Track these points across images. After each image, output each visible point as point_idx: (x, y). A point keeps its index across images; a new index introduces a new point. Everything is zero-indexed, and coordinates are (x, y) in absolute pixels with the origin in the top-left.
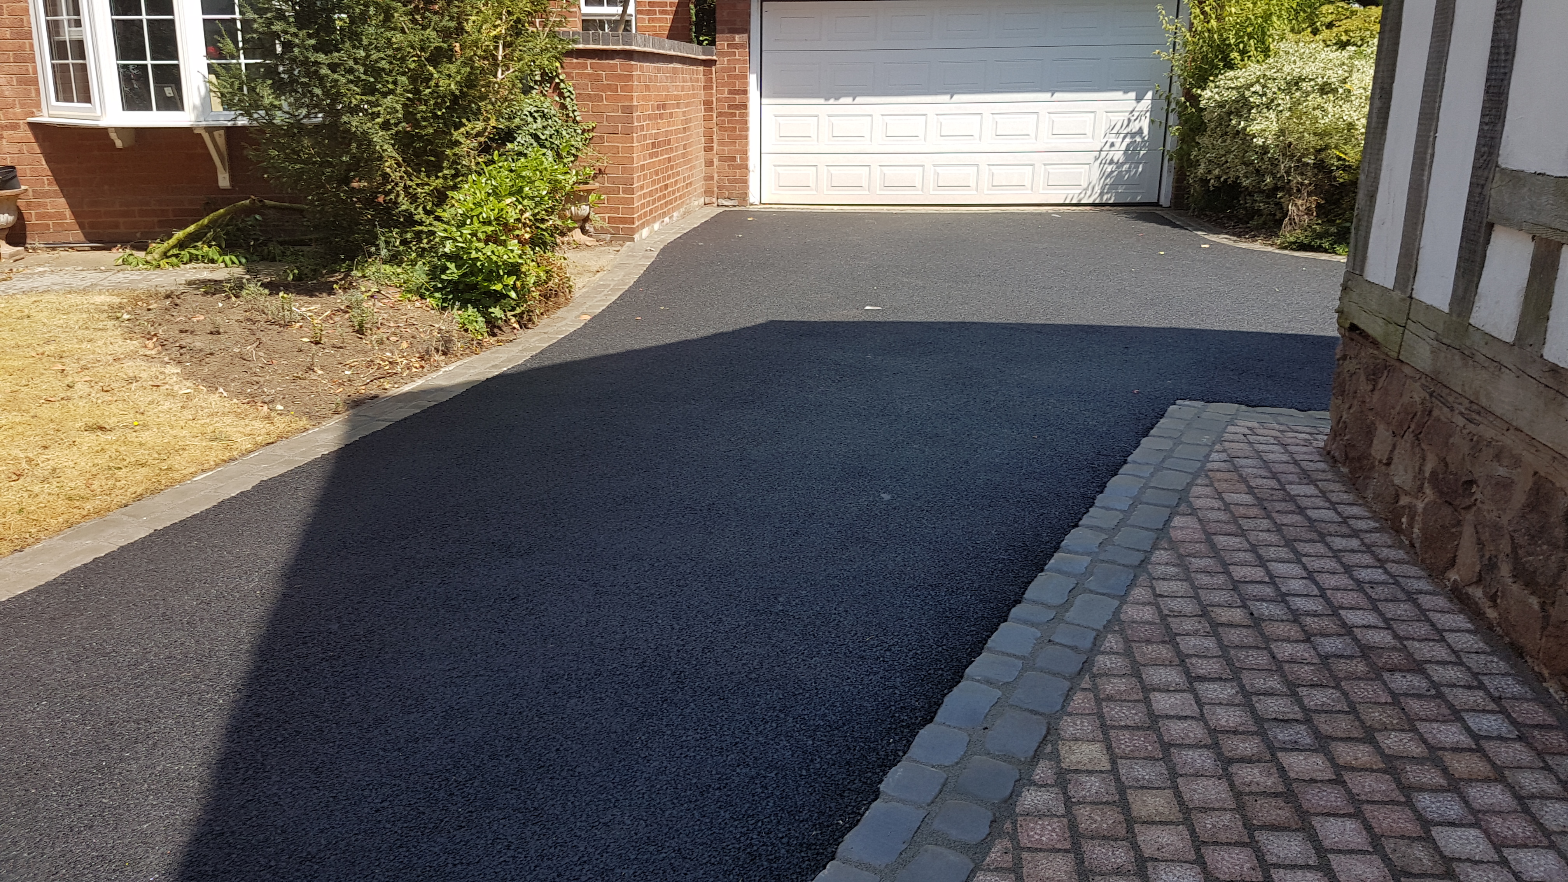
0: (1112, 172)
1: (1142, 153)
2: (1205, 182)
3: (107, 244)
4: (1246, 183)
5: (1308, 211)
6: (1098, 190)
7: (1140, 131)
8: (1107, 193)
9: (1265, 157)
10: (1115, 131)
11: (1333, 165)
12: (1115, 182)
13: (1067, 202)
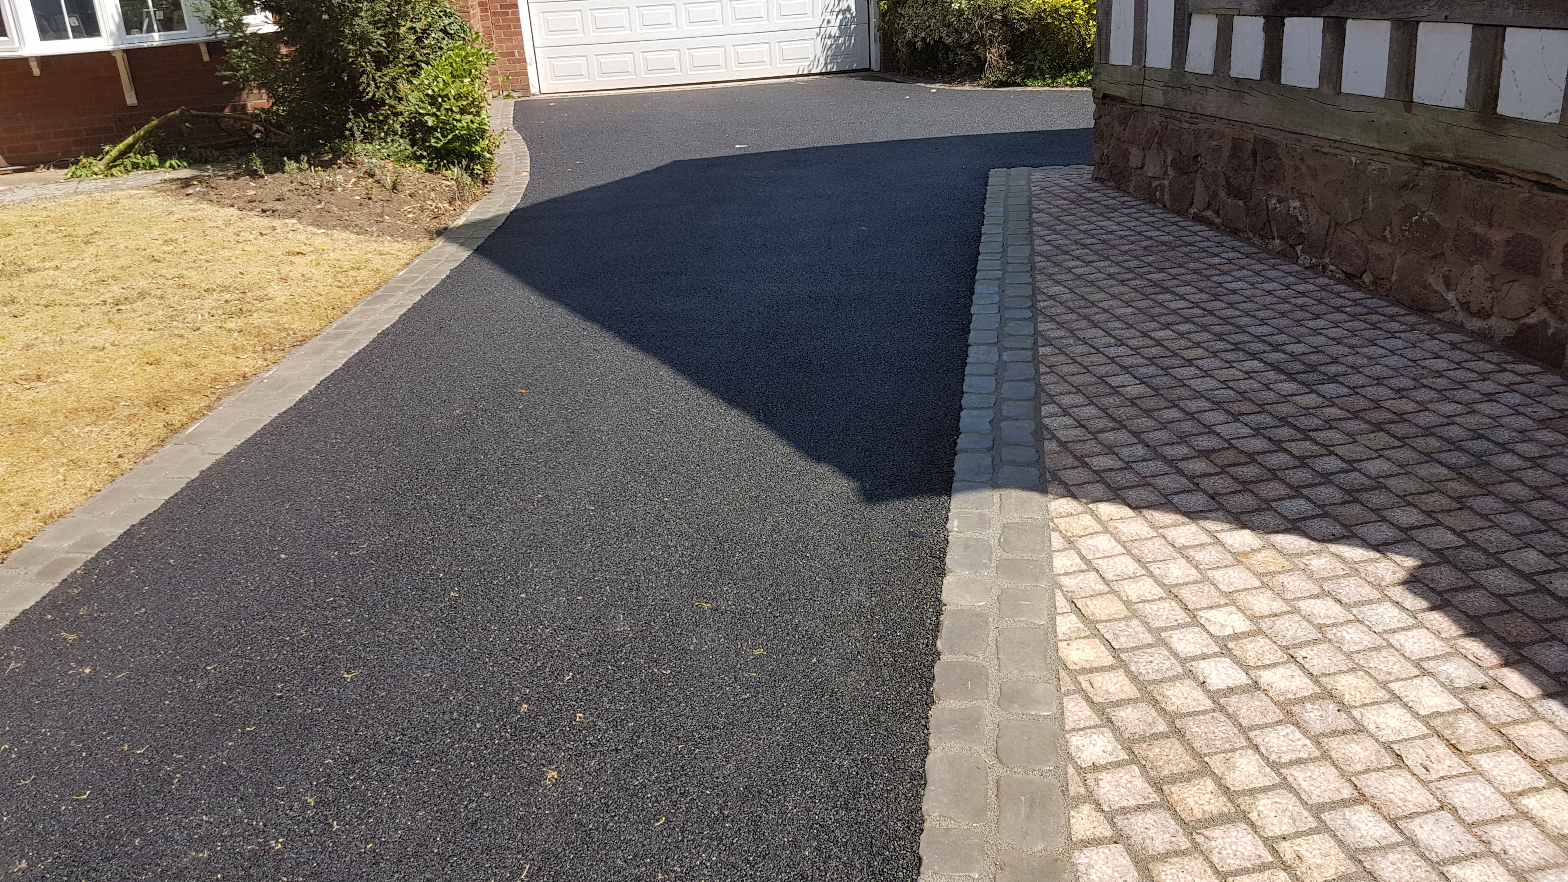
0: (831, 45)
1: (853, 27)
2: (911, 44)
3: (31, 166)
4: (948, 41)
5: (1000, 56)
6: (822, 61)
7: (849, 9)
8: (830, 63)
9: (961, 18)
10: (829, 10)
11: (1015, 19)
12: (834, 53)
13: (800, 73)
